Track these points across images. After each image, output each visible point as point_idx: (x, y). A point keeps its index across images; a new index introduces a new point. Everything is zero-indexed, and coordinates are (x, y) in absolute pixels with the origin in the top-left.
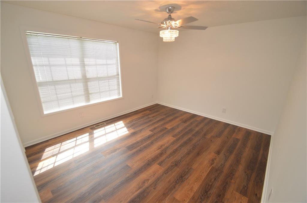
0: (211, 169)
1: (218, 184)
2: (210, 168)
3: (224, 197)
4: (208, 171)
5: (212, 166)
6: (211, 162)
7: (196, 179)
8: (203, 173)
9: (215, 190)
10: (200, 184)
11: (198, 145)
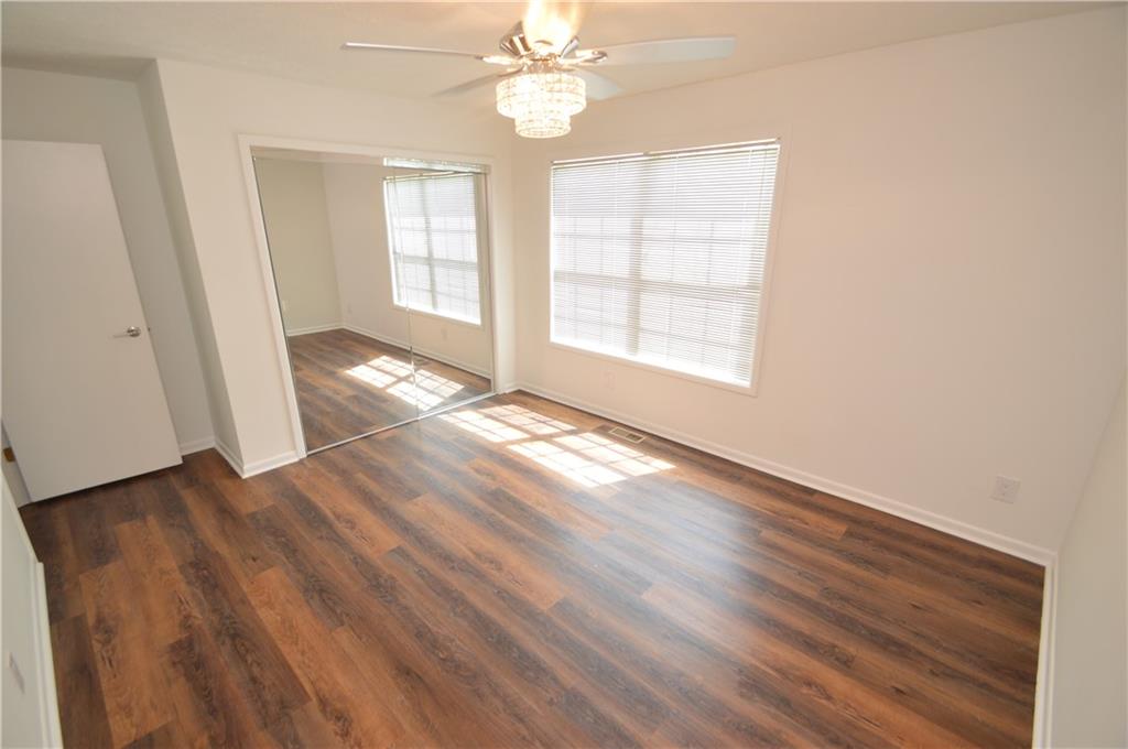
0: (302, 686)
1: (234, 679)
2: (308, 688)
3: (185, 675)
4: (298, 672)
5: (314, 699)
6: (339, 706)
7: (291, 626)
8: (303, 653)
9: (221, 660)
10: (270, 629)
11: (480, 696)
